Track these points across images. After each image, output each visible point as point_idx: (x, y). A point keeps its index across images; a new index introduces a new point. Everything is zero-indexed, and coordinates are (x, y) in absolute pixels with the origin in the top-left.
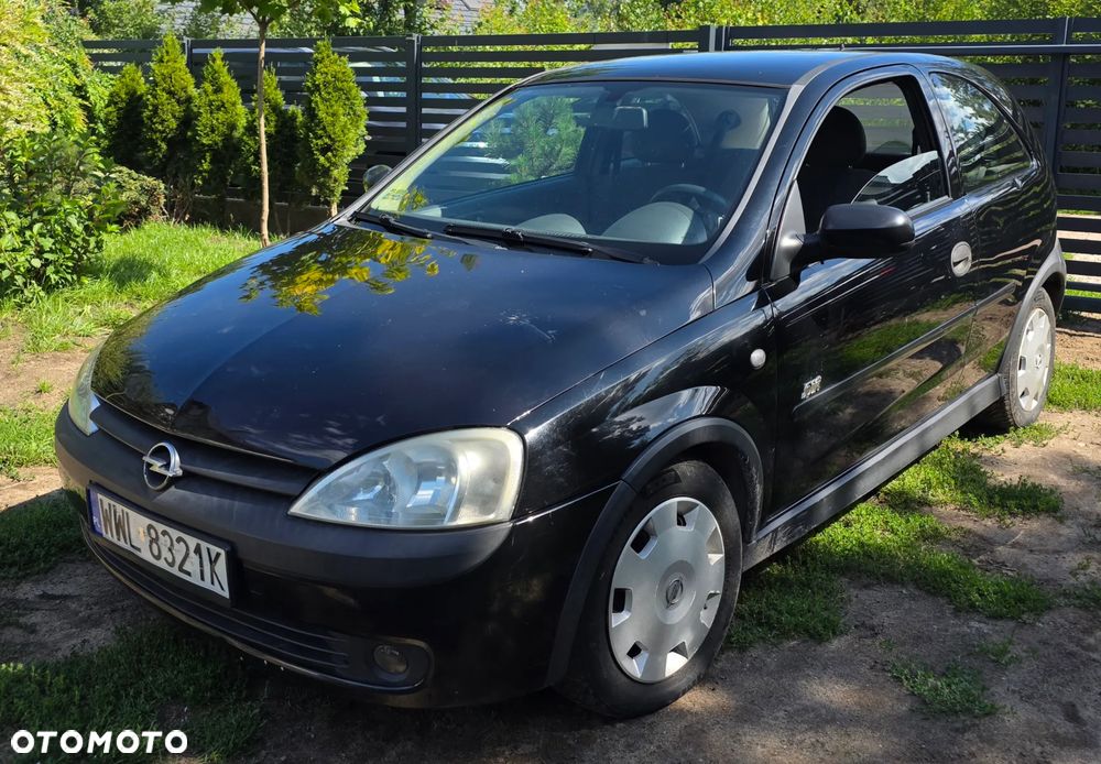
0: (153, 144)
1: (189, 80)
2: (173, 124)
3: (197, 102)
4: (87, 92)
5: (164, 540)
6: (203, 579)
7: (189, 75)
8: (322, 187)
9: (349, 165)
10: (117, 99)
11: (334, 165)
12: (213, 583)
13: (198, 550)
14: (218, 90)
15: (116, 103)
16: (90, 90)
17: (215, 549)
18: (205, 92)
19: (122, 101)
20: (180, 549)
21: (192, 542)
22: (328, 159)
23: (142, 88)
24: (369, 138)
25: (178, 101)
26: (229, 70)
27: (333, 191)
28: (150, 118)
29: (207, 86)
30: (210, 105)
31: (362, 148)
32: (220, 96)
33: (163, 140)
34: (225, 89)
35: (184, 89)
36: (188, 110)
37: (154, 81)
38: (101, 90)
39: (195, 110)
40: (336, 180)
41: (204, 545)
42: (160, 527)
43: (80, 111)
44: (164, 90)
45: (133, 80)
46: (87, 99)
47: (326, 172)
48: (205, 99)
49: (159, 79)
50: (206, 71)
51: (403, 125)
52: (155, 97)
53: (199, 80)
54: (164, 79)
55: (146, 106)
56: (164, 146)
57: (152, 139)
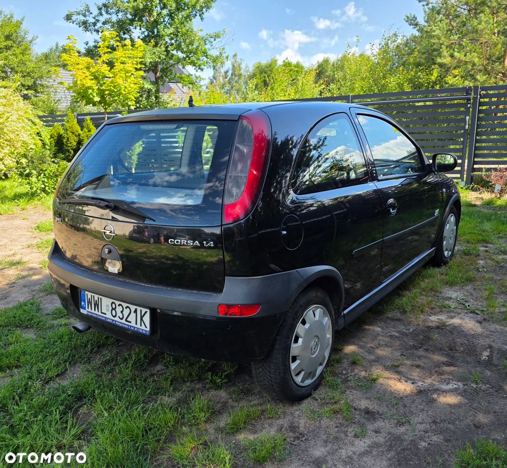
0: (68, 151)
1: (79, 128)
2: (75, 144)
3: (82, 135)
4: (41, 135)
7: (78, 126)
8: (129, 163)
9: (138, 155)
10: (53, 136)
11: (133, 155)
14: (89, 131)
15: (53, 138)
16: (42, 133)
18: (85, 132)
19: (56, 136)
22: (130, 153)
23: (62, 132)
24: (143, 146)
25: (76, 136)
26: (93, 124)
27: (132, 164)
28: (66, 142)
29: (85, 129)
30: (87, 136)
31: (141, 149)
32: (90, 133)
33: (72, 149)
34: (92, 131)
35: (77, 131)
36: (79, 139)
37: (66, 129)
38: (46, 133)
39: (82, 138)
40: (133, 160)
43: (40, 141)
44: (70, 132)
45: (58, 129)
46: (41, 137)
47: (130, 158)
48: (85, 135)
49: (68, 128)
50: (84, 124)
51: (155, 140)
52: (67, 134)
53: (82, 128)
54: (70, 128)
55: (64, 138)
56: (72, 152)
57: (67, 149)
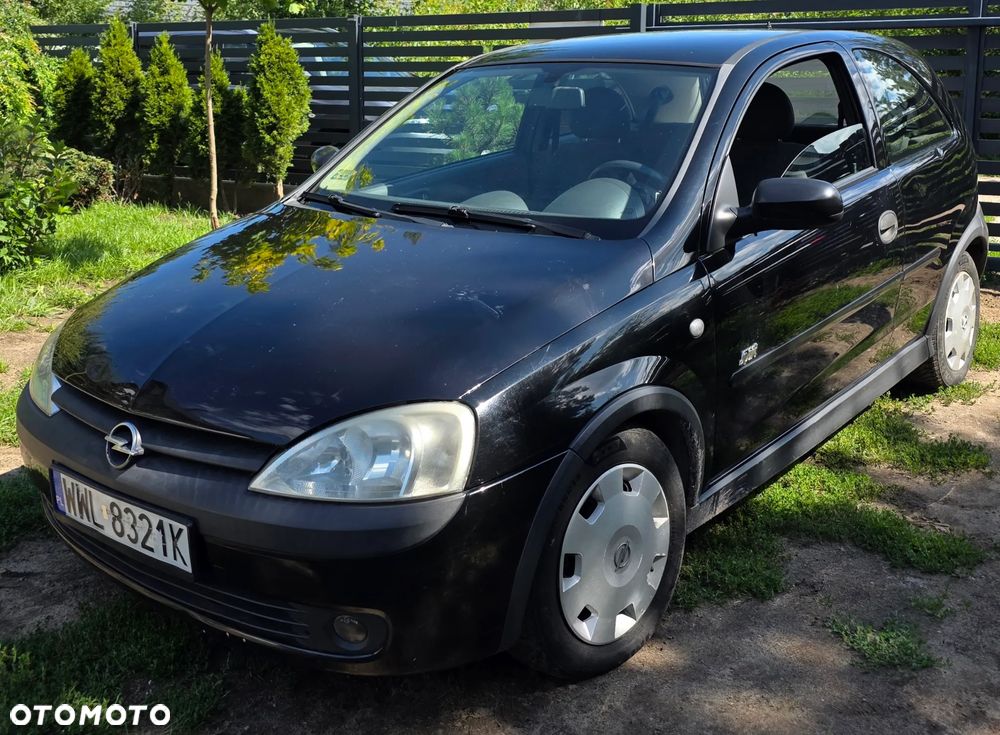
0: (102, 126)
1: (136, 63)
2: (121, 106)
3: (144, 84)
4: (36, 76)
5: (127, 519)
6: (165, 554)
7: (136, 58)
8: (267, 164)
9: (294, 143)
10: (65, 83)
11: (280, 143)
12: (175, 559)
13: (160, 527)
14: (165, 72)
15: (64, 87)
16: (38, 74)
17: (177, 526)
18: (152, 74)
19: (71, 84)
20: (142, 526)
21: (155, 519)
22: (274, 138)
23: (90, 71)
24: (313, 116)
25: (126, 84)
26: (175, 53)
27: (278, 168)
28: (98, 100)
29: (154, 68)
30: (157, 86)
31: (306, 126)
32: (167, 77)
33: (112, 121)
34: (172, 71)
35: (132, 72)
36: (135, 92)
37: (102, 65)
38: (49, 73)
39: (143, 91)
40: (281, 158)
41: (167, 521)
42: (123, 505)
43: (28, 95)
44: (111, 73)
45: (81, 63)
46: (35, 83)
47: (272, 150)
48: (152, 81)
49: (107, 63)
50: (153, 54)
51: (346, 103)
52: (102, 80)
53: (146, 63)
54: (111, 63)
55: (94, 89)
56: (112, 127)
57: (100, 121)
